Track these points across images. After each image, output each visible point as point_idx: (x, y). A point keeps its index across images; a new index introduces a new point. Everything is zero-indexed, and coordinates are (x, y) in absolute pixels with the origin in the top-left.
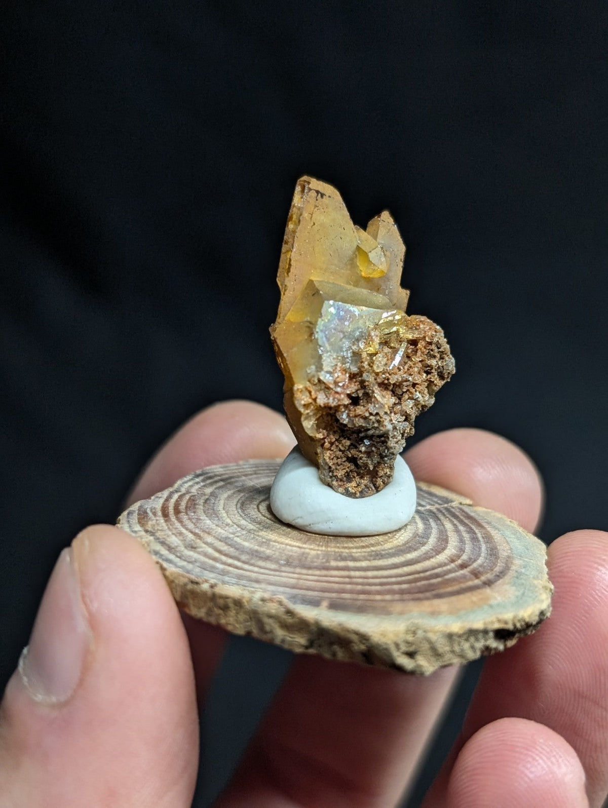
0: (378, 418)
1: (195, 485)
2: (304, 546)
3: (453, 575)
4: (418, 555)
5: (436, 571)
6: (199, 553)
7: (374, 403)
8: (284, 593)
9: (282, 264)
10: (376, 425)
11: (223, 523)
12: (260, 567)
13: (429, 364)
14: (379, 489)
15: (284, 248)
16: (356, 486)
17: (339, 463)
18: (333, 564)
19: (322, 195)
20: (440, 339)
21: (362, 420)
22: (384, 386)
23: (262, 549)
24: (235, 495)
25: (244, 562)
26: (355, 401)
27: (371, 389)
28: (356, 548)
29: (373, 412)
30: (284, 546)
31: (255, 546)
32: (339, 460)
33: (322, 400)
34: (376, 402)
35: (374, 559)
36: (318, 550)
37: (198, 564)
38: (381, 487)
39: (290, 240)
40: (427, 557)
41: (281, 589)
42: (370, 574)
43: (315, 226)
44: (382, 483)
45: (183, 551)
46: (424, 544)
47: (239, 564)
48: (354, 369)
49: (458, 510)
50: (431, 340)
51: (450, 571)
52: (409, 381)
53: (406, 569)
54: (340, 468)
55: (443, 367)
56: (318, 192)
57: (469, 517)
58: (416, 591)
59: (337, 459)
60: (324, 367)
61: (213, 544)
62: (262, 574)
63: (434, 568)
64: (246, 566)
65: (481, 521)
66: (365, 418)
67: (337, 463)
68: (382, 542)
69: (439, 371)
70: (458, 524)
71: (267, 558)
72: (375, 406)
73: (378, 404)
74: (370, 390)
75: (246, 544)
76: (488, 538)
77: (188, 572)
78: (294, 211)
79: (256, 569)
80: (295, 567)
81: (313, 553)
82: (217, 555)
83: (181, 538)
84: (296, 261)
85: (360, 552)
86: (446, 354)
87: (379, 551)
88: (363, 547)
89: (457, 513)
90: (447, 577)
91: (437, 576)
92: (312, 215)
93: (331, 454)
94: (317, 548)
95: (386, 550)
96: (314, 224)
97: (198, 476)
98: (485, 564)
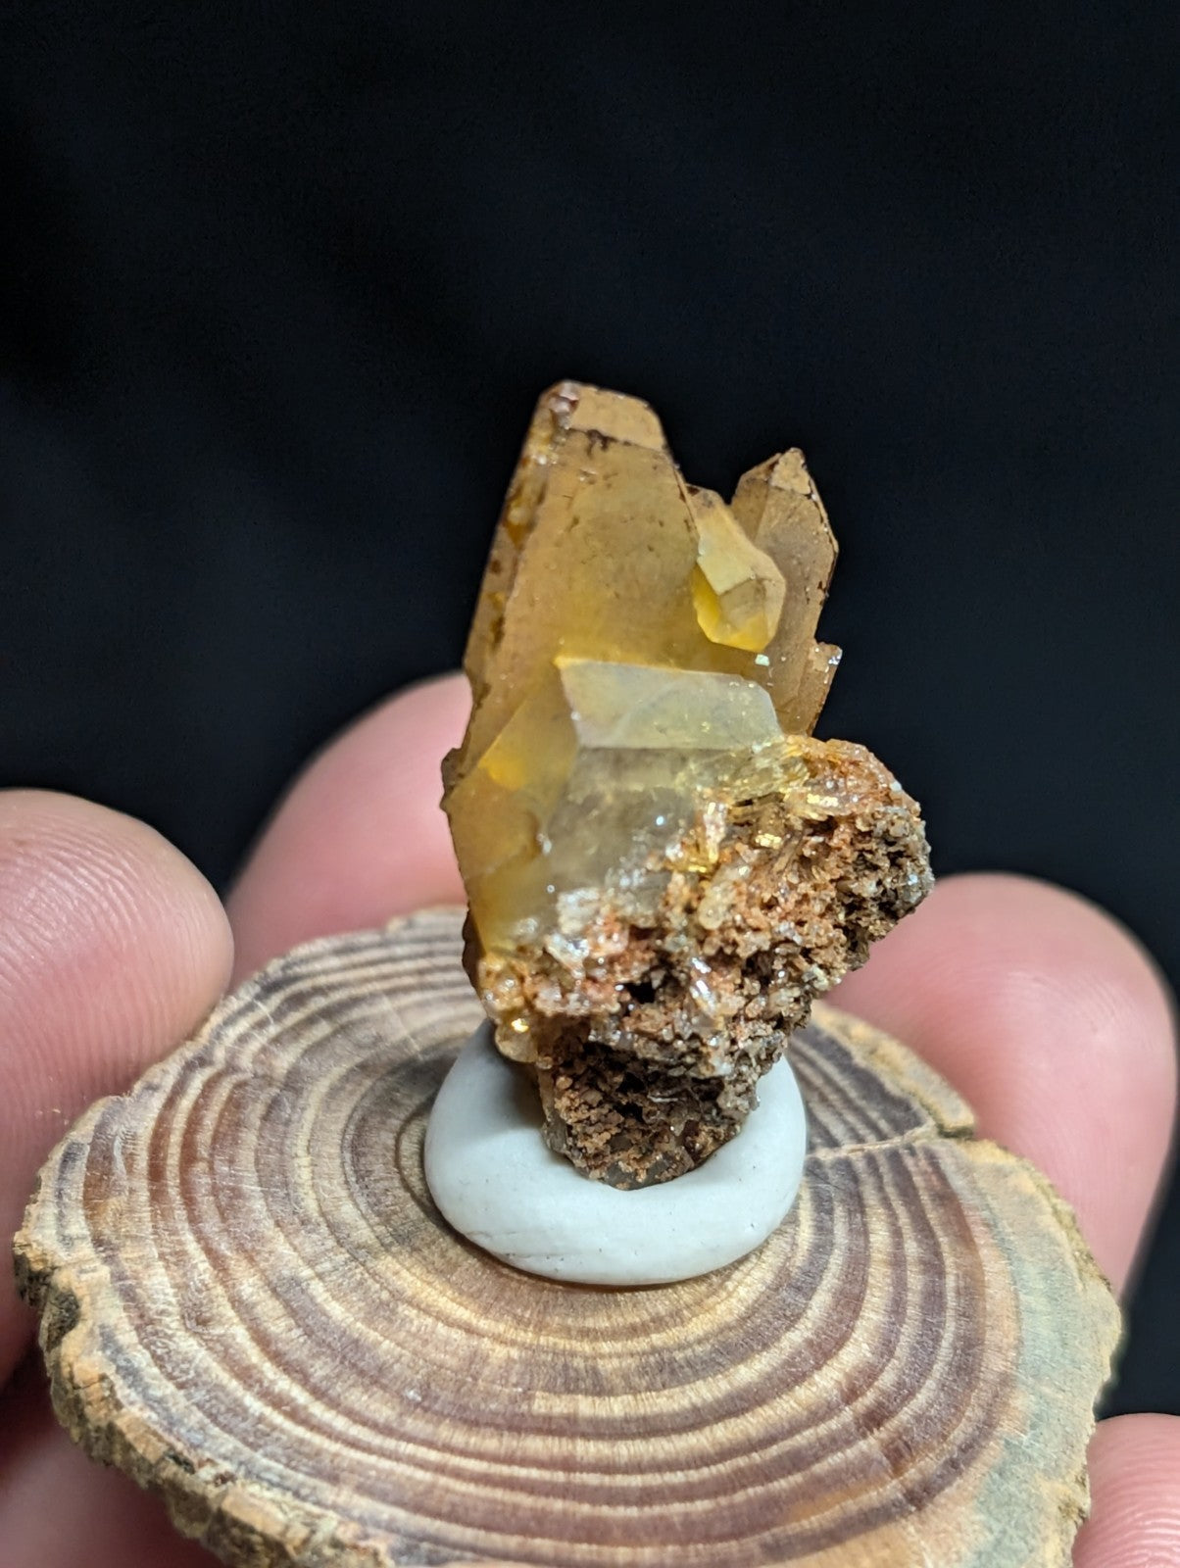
0: (696, 1044)
1: (255, 1033)
2: (483, 1324)
3: (836, 1459)
4: (768, 1369)
5: (801, 1440)
6: (209, 1344)
7: (689, 1011)
8: (391, 1528)
9: (481, 624)
10: (689, 1060)
11: (294, 1213)
12: (351, 1414)
13: (856, 892)
14: (704, 1156)
15: (490, 581)
16: (638, 1157)
17: (594, 1119)
18: (543, 1404)
19: (606, 441)
20: (893, 824)
21: (654, 1046)
22: (722, 960)
23: (373, 1335)
24: (349, 1087)
25: (318, 1393)
26: (642, 992)
27: (686, 970)
28: (613, 1335)
29: (682, 1033)
30: (430, 1321)
31: (356, 1320)
32: (593, 1111)
33: (549, 1000)
34: (693, 1011)
35: (648, 1389)
36: (513, 1343)
37: (200, 1395)
38: (710, 1148)
39: (506, 565)
40: (791, 1376)
41: (386, 1512)
42: (625, 1450)
43: (578, 527)
44: (710, 1140)
45: (170, 1337)
46: (793, 1319)
47: (300, 1396)
48: (645, 918)
49: (923, 1163)
50: (870, 825)
51: (834, 1443)
52: (792, 942)
53: (723, 1433)
54: (595, 1132)
55: (895, 891)
56: (592, 434)
57: (946, 1197)
58: (727, 1528)
59: (589, 1110)
60: (562, 920)
61: (255, 1305)
62: (354, 1444)
63: (794, 1429)
64: (318, 1411)
65: (973, 1217)
66: (664, 1045)
67: (588, 1119)
68: (688, 1307)
69: (885, 899)
70: (907, 1230)
71: (375, 1377)
72: (689, 1020)
73: (697, 1015)
74: (682, 972)
75: (336, 1310)
76: (972, 1290)
77: (171, 1424)
78: (524, 476)
79: (340, 1423)
80: (441, 1416)
81: (500, 1353)
82: (254, 1355)
83: (178, 1273)
84: (519, 621)
85: (619, 1356)
86: (908, 857)
87: (669, 1350)
88: (634, 1331)
89: (918, 1180)
90: (818, 1468)
91: (796, 1461)
92: (572, 498)
93: (572, 1100)
94: (511, 1334)
95: (690, 1345)
96: (576, 521)
97: (270, 988)
98: (933, 1412)
